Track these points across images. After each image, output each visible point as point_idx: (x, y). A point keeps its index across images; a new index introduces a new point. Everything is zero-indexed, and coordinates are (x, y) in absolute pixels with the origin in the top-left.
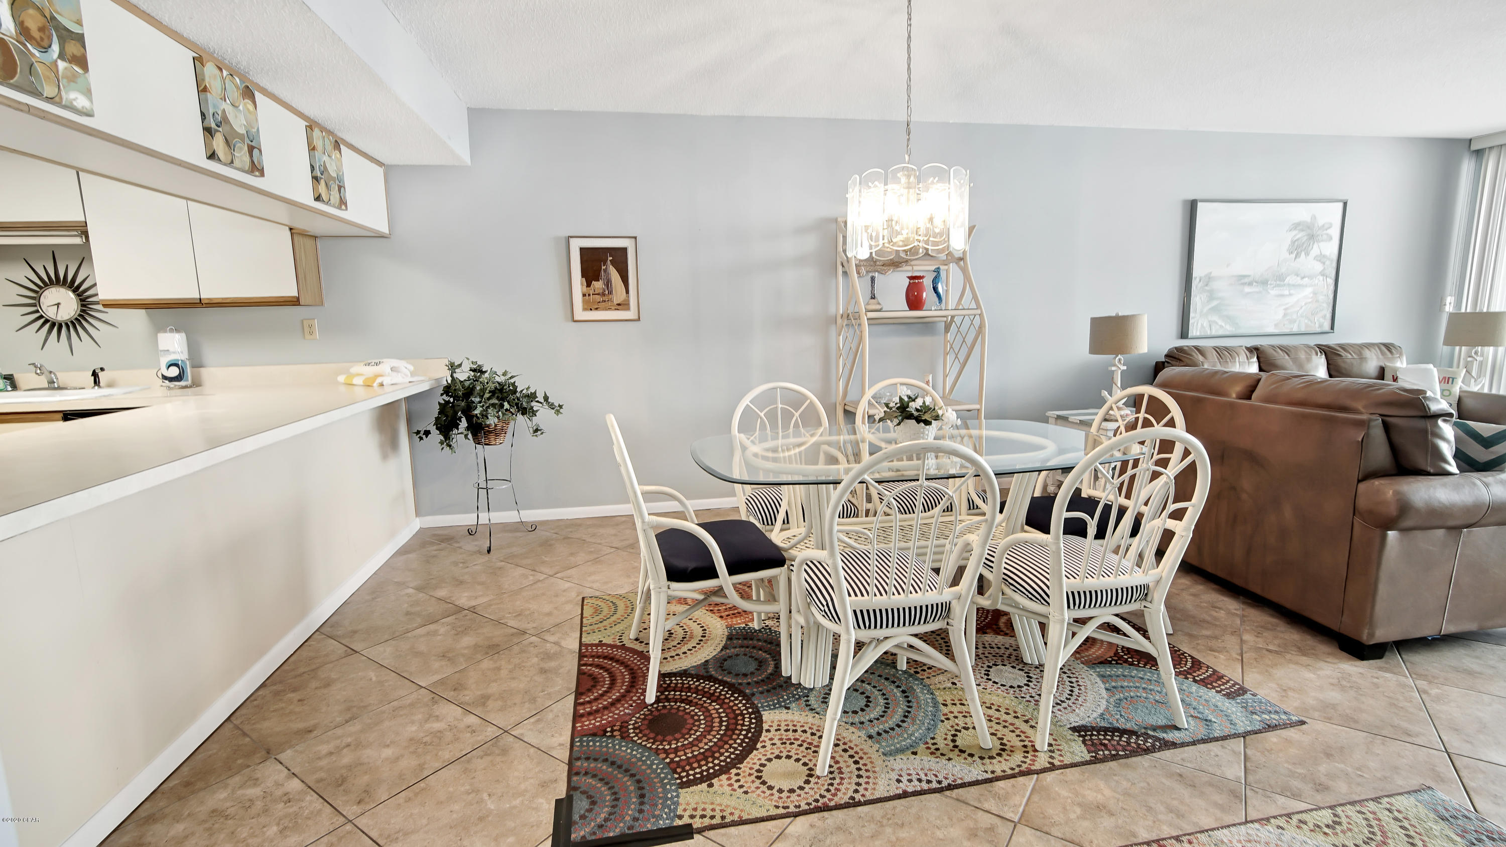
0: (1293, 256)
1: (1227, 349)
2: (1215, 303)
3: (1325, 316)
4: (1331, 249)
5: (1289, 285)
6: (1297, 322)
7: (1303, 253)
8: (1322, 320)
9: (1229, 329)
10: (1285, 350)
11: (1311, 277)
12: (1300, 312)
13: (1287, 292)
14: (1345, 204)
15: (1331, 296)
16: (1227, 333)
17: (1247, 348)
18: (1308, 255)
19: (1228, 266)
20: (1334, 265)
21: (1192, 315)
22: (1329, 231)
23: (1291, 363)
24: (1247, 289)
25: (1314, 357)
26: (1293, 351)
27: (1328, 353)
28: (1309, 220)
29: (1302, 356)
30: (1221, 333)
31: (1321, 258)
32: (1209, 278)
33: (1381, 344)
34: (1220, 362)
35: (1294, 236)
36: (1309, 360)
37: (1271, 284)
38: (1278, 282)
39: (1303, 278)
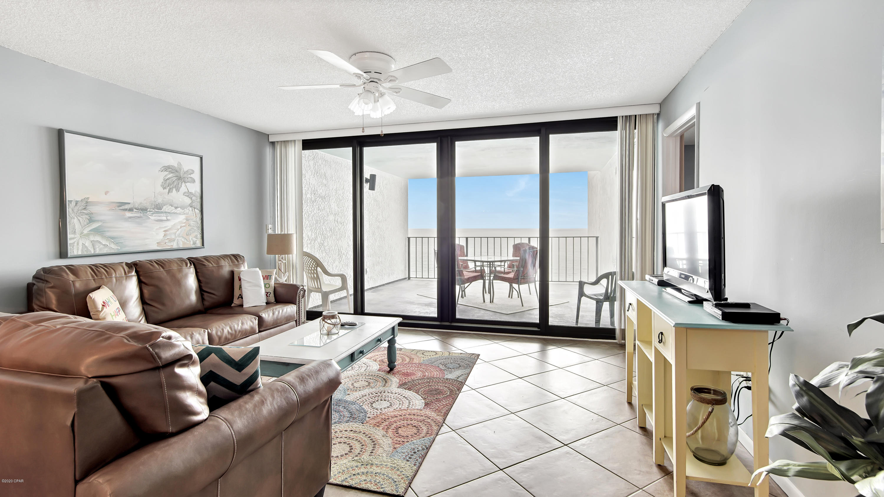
0: (167, 190)
1: (105, 266)
2: (95, 225)
3: (197, 236)
4: (195, 188)
5: (166, 212)
6: (176, 241)
7: (174, 189)
8: (195, 239)
9: (114, 248)
10: (161, 263)
11: (183, 208)
12: (178, 233)
13: (164, 218)
14: (201, 158)
15: (200, 222)
16: (113, 251)
17: (127, 264)
18: (179, 191)
19: (106, 193)
20: (199, 200)
21: (69, 236)
22: (192, 176)
23: (165, 274)
24: (128, 214)
25: (184, 267)
26: (167, 264)
27: (196, 264)
28: (176, 165)
29: (175, 267)
30: (105, 251)
31: (189, 194)
32: (87, 202)
33: (232, 255)
34: (94, 280)
35: (166, 176)
36: (180, 270)
37: (150, 211)
38: (156, 210)
39: (176, 208)
